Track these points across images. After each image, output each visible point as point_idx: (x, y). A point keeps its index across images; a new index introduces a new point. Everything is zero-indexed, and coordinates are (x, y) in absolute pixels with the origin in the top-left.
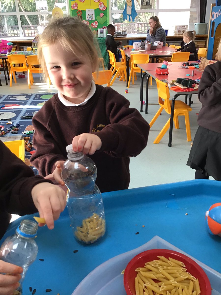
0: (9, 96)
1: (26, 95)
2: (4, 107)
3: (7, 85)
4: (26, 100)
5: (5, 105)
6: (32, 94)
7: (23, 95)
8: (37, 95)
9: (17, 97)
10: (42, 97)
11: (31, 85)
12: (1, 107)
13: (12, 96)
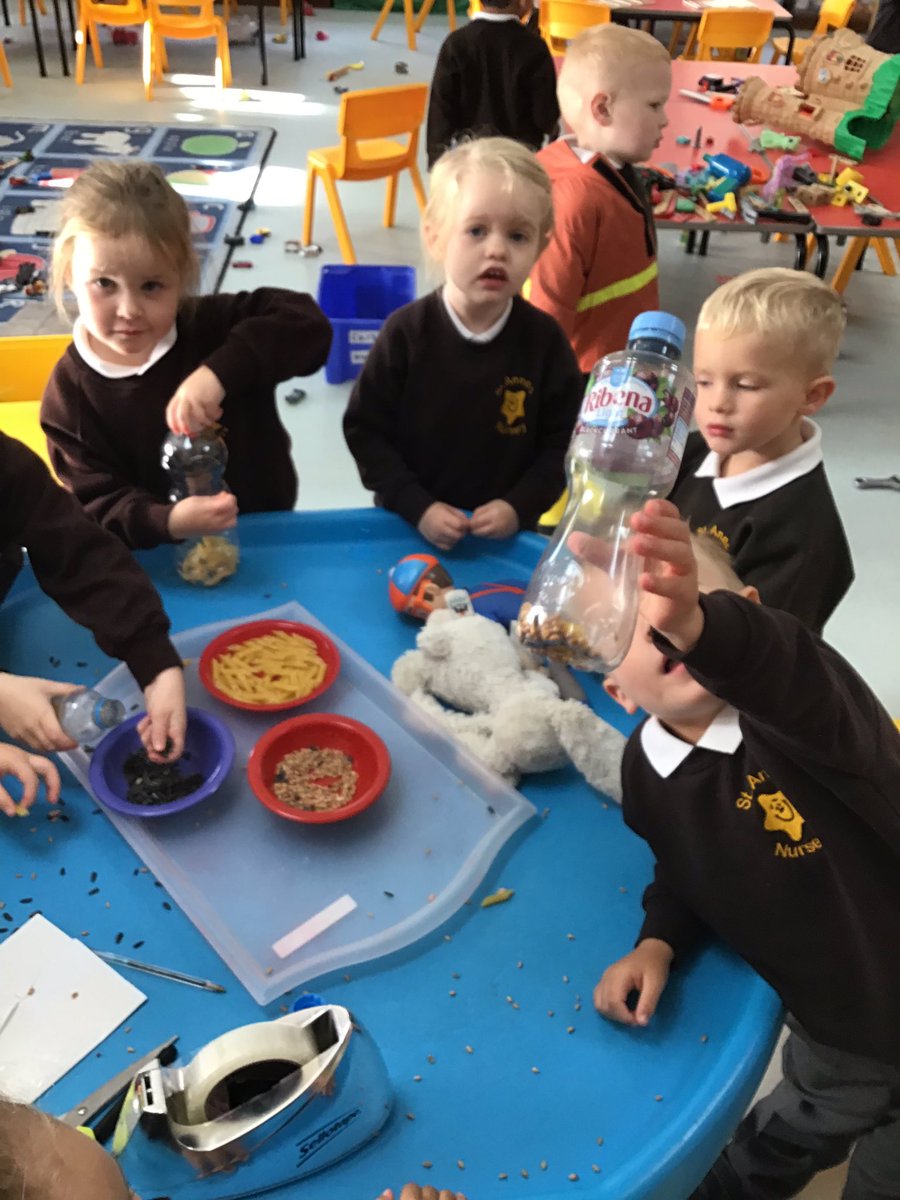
0: (69, 128)
1: (132, 129)
2: (49, 178)
3: (66, 73)
4: (131, 154)
5: (52, 172)
6: (153, 130)
7: (121, 130)
8: (171, 132)
9: (101, 140)
10: (187, 145)
11: (157, 82)
12: (40, 179)
13: (79, 130)
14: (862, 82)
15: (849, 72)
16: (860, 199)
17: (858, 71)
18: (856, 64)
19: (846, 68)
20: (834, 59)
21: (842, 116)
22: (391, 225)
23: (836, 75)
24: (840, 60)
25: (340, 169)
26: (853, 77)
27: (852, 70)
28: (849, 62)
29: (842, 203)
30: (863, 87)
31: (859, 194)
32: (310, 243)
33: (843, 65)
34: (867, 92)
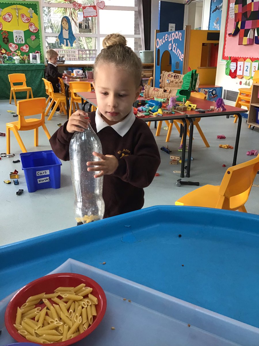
14: (180, 81)
15: (175, 79)
16: (195, 108)
17: (178, 78)
18: (177, 77)
19: (174, 78)
20: (170, 76)
21: (177, 91)
22: (37, 146)
23: (172, 80)
24: (172, 76)
25: (19, 127)
26: (177, 80)
27: (176, 78)
28: (175, 76)
29: (190, 110)
30: (181, 82)
31: (194, 107)
32: (9, 153)
33: (173, 77)
34: (182, 83)
